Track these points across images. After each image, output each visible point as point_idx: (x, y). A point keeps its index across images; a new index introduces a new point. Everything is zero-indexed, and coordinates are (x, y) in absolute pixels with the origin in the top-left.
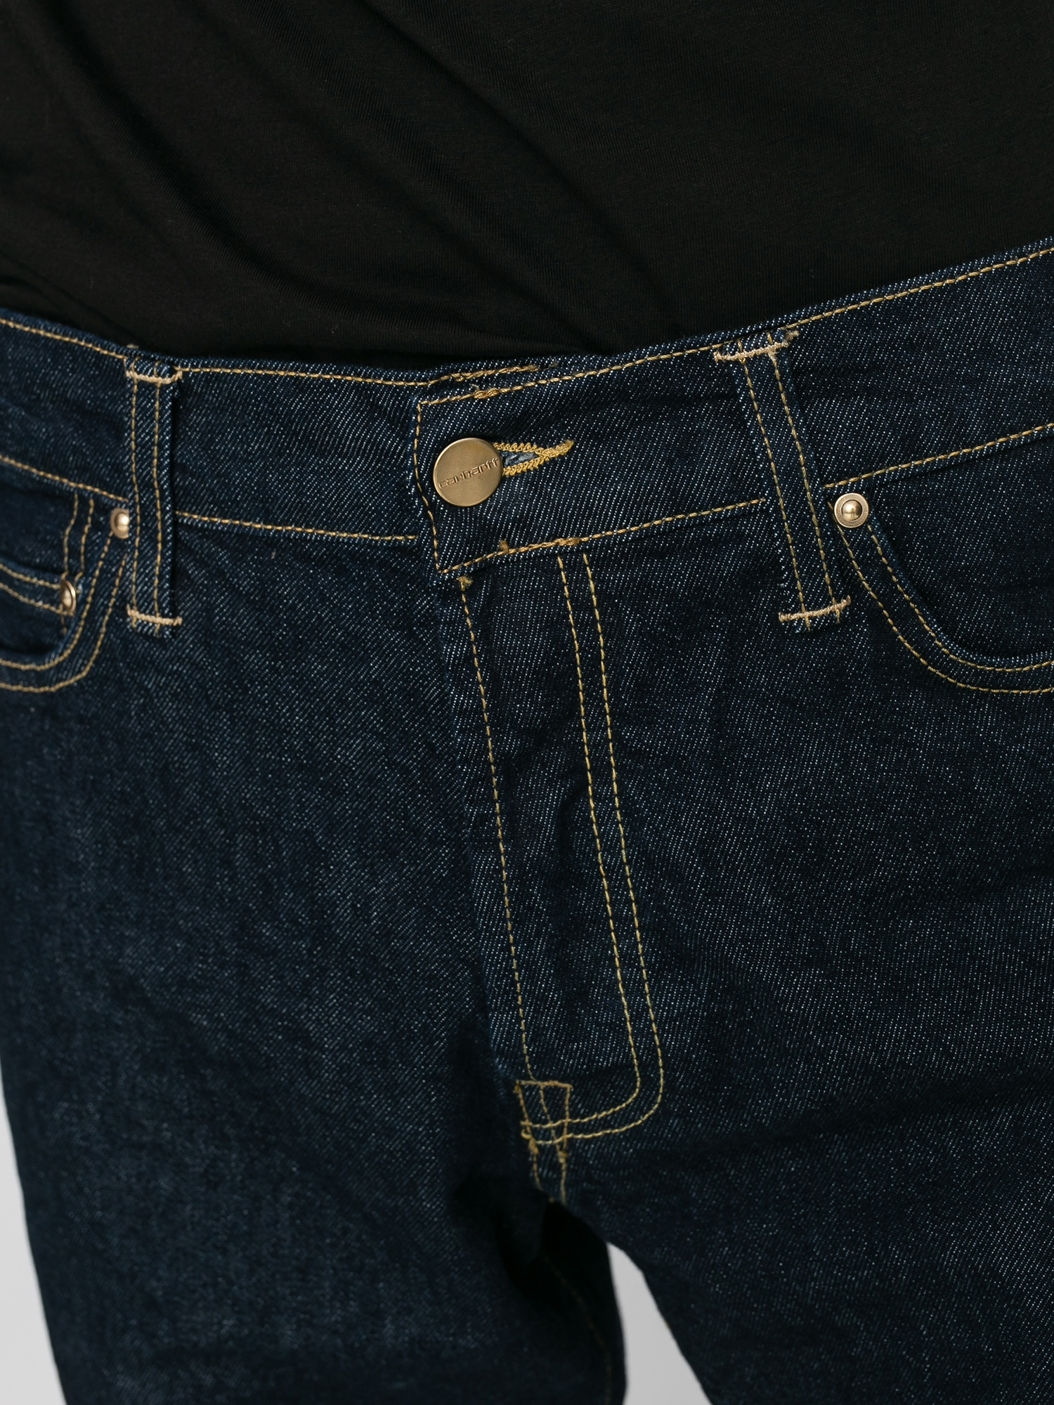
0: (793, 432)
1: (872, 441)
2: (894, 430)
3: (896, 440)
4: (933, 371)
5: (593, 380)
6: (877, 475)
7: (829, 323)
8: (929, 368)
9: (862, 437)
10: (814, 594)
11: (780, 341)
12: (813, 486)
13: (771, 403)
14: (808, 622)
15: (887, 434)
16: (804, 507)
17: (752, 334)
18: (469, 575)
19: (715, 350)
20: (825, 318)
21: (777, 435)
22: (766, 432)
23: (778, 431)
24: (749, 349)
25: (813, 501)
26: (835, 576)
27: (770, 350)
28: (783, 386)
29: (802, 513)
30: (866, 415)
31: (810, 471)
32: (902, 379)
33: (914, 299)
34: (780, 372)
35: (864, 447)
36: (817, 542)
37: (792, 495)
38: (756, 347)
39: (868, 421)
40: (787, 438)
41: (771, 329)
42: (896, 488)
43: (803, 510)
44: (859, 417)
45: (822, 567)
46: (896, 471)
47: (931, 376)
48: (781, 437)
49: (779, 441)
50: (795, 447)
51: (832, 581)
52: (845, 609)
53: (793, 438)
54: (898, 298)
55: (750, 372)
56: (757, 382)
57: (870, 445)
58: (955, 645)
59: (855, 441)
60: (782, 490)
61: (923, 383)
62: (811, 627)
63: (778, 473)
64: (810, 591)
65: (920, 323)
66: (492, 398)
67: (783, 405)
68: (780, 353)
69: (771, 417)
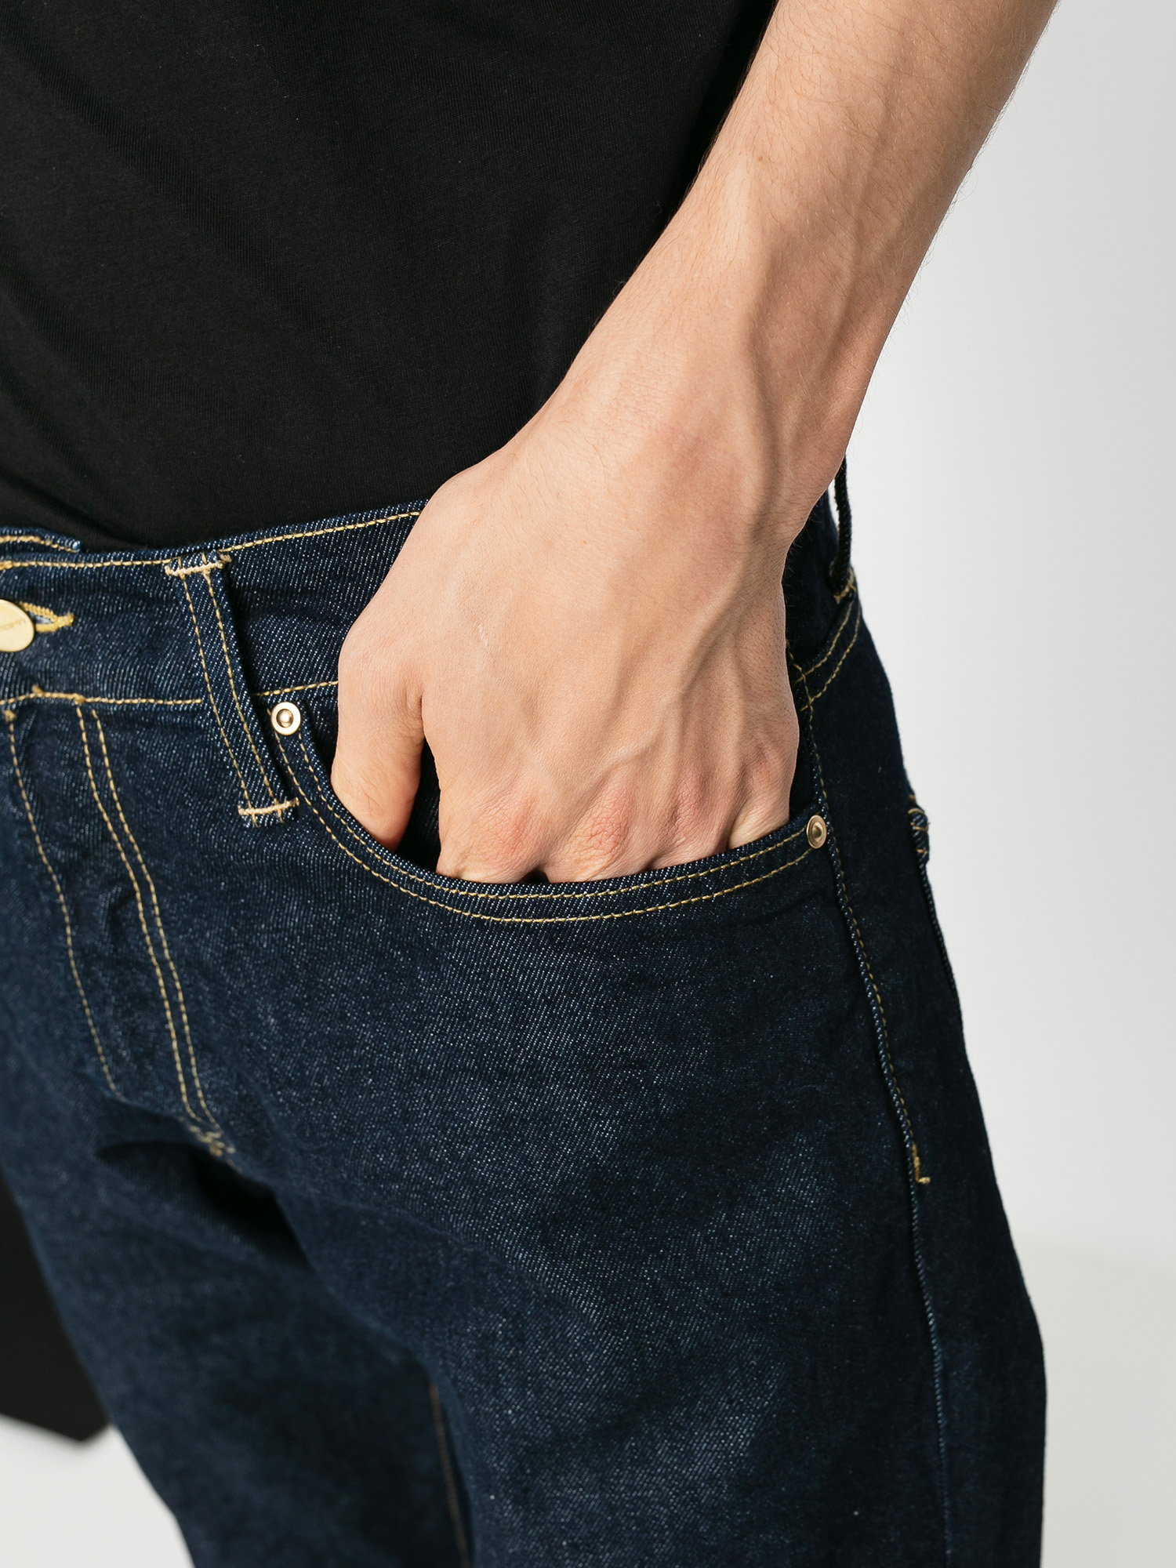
0: (224, 647)
1: (301, 657)
2: (320, 649)
3: (321, 658)
4: (358, 599)
5: (73, 571)
6: (309, 689)
7: (260, 550)
8: (354, 597)
9: (292, 653)
10: (257, 793)
11: (213, 562)
12: (241, 698)
13: (208, 618)
14: (255, 819)
15: (313, 652)
16: (236, 716)
17: (191, 553)
18: (14, 711)
19: (166, 564)
20: (257, 546)
21: (210, 647)
22: (202, 644)
23: (212, 644)
24: (186, 567)
25: (243, 711)
26: (273, 779)
27: (205, 569)
28: (218, 604)
29: (234, 721)
30: (296, 633)
31: (237, 685)
32: (332, 603)
33: (331, 538)
34: (214, 590)
35: (293, 661)
36: (251, 748)
37: (223, 704)
38: (193, 565)
39: (298, 639)
40: (219, 651)
41: (207, 551)
42: (329, 702)
43: (235, 718)
44: (290, 634)
45: (260, 770)
46: (326, 687)
47: (357, 603)
48: (214, 650)
49: (212, 654)
50: (225, 661)
51: (271, 783)
52: (287, 810)
53: (223, 652)
54: (317, 536)
55: (188, 587)
56: (195, 597)
57: (299, 661)
58: (384, 851)
59: (285, 656)
60: (215, 698)
61: (351, 609)
62: (258, 824)
63: (211, 683)
64: (253, 791)
65: (339, 559)
66: (7, 570)
67: (217, 621)
68: (213, 572)
69: (207, 631)
